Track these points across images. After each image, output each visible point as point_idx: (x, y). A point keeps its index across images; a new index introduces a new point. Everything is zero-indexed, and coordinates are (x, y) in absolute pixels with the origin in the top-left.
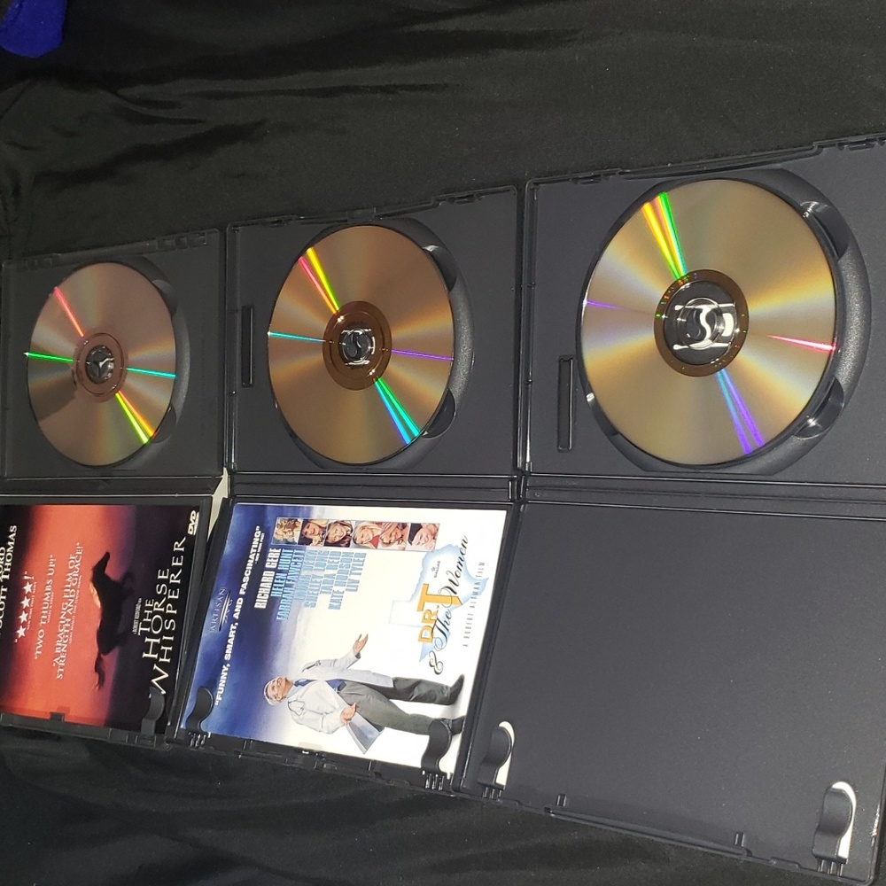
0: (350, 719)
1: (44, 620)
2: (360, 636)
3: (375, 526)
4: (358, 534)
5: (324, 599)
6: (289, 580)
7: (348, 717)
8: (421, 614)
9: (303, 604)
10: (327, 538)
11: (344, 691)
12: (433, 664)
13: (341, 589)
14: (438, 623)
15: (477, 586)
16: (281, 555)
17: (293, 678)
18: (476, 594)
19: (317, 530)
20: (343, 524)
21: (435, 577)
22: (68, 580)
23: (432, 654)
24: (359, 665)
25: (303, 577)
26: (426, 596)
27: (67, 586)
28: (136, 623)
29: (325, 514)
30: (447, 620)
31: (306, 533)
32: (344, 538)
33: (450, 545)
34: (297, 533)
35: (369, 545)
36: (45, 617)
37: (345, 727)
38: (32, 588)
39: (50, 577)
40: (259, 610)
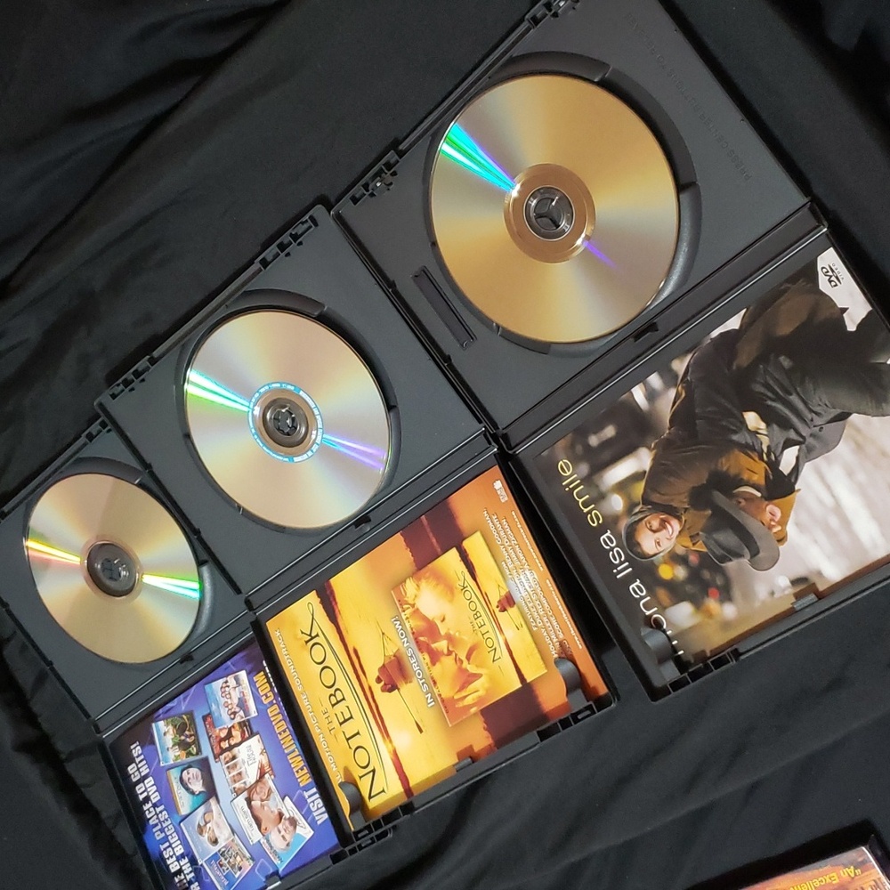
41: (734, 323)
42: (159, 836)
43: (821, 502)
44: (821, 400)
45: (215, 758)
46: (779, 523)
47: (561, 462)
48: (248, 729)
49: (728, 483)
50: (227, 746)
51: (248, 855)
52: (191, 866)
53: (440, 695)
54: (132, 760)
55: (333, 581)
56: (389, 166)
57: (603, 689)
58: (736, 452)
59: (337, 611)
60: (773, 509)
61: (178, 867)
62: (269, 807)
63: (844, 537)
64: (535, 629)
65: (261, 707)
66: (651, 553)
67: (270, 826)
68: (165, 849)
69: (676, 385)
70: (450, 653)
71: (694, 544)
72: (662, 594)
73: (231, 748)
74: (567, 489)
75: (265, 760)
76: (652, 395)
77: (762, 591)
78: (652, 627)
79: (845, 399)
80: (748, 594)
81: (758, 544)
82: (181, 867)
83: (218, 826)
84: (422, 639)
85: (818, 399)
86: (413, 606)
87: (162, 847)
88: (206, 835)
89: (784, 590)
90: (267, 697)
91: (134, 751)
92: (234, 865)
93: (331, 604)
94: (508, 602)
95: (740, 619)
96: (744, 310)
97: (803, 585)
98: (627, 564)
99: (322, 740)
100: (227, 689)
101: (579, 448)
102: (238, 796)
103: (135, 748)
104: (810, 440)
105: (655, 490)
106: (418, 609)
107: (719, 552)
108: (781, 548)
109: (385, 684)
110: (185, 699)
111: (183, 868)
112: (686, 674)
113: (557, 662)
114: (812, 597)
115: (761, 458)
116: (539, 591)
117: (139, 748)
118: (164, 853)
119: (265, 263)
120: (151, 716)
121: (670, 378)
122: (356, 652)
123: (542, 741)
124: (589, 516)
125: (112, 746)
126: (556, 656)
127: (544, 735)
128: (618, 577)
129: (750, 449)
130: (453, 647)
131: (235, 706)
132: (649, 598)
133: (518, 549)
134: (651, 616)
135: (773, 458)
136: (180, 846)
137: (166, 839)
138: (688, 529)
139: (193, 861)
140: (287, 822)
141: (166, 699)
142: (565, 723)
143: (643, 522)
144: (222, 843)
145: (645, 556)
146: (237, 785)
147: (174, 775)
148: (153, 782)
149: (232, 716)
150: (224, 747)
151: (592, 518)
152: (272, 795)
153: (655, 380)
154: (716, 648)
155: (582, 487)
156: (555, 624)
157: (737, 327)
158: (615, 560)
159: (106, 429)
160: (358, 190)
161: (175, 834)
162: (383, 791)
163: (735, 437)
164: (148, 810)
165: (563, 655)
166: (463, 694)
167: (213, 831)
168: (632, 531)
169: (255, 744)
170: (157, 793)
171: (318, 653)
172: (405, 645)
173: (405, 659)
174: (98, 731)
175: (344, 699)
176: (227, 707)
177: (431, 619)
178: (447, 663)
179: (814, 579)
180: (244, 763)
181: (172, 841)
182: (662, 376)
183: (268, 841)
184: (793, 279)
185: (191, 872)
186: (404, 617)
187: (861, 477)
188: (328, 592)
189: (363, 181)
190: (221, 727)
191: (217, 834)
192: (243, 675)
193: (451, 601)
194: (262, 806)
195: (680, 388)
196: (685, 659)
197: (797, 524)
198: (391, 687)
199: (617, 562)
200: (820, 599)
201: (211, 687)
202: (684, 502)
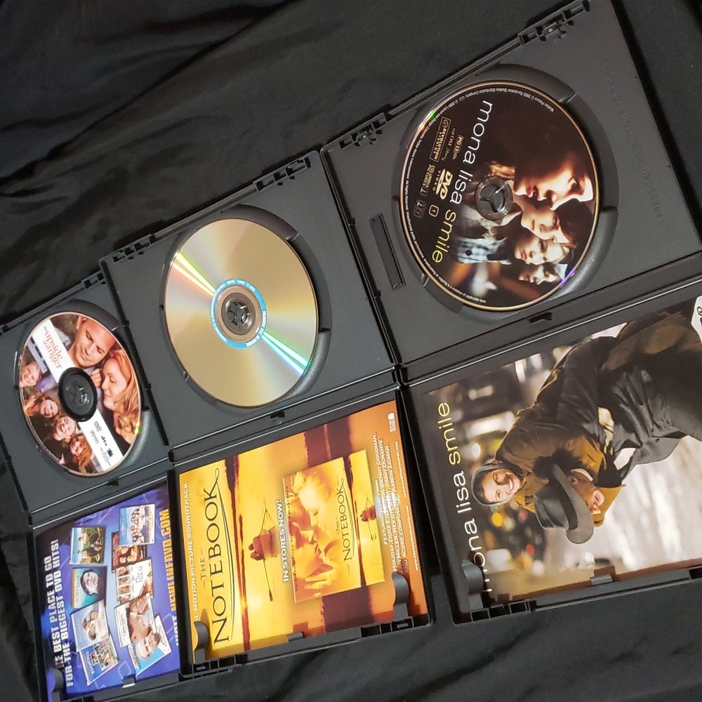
41: (614, 332)
42: (53, 619)
43: (640, 502)
44: (665, 417)
45: (112, 569)
46: (600, 508)
47: (442, 404)
48: (144, 553)
49: (568, 462)
50: (124, 562)
51: (116, 655)
52: (71, 651)
53: (295, 574)
54: (49, 554)
55: (241, 456)
56: (377, 124)
57: (424, 610)
58: (584, 438)
59: (236, 481)
60: (598, 495)
61: (60, 650)
62: (142, 621)
63: (650, 537)
64: (386, 543)
65: (158, 537)
66: (491, 500)
67: (139, 636)
68: (54, 632)
69: (551, 369)
70: (313, 542)
71: (527, 504)
72: (489, 537)
73: (127, 564)
74: (440, 428)
75: (149, 581)
76: (530, 371)
77: (569, 560)
78: (473, 562)
79: (684, 421)
80: (558, 559)
81: (578, 520)
82: (63, 649)
83: (99, 625)
84: (295, 524)
85: (662, 414)
86: (296, 495)
87: (53, 630)
88: (88, 630)
89: (588, 565)
90: (166, 531)
91: (52, 546)
92: (103, 660)
93: (234, 474)
94: (371, 514)
95: (545, 578)
96: (625, 324)
97: (605, 566)
98: (469, 503)
99: (193, 582)
100: (137, 516)
101: (460, 398)
102: (121, 604)
103: (54, 544)
104: (646, 447)
105: (509, 450)
106: (299, 499)
107: (545, 517)
108: (596, 528)
109: (255, 552)
110: (102, 515)
111: (64, 651)
112: (488, 609)
113: (395, 575)
114: (608, 578)
115: (602, 450)
116: (398, 512)
117: (57, 544)
118: (53, 634)
119: (260, 186)
120: (73, 522)
121: (549, 361)
122: (241, 519)
123: (363, 637)
124: (451, 455)
125: (38, 537)
126: (395, 570)
127: (366, 632)
128: (459, 512)
129: (595, 439)
130: (318, 538)
131: (139, 531)
132: (477, 537)
133: (391, 473)
134: (474, 552)
135: (612, 453)
136: (67, 633)
137: (57, 624)
138: (527, 490)
139: (73, 648)
140: (153, 637)
141: (88, 511)
142: (386, 628)
143: (492, 473)
144: (99, 639)
145: (484, 501)
146: (123, 596)
147: (77, 574)
148: (60, 575)
149: (135, 539)
150: (122, 563)
151: (452, 457)
152: (147, 611)
153: (536, 360)
154: (519, 596)
155: (452, 429)
156: (402, 543)
157: (615, 336)
158: (461, 497)
159: (102, 281)
160: (347, 137)
161: (65, 622)
162: (228, 639)
163: (586, 426)
164: (51, 596)
165: (401, 572)
166: (314, 579)
167: (95, 627)
168: (481, 477)
169: (146, 566)
170: (61, 585)
171: (211, 511)
172: (280, 525)
173: (277, 537)
174: (31, 523)
175: (220, 554)
176: (133, 530)
177: (306, 510)
178: (309, 550)
179: (615, 563)
180: (133, 579)
181: (61, 627)
182: (543, 358)
183: (134, 648)
184: (672, 310)
185: (69, 656)
186: (286, 502)
187: (678, 490)
188: (234, 464)
189: (353, 131)
190: (124, 546)
191: (97, 631)
192: (152, 507)
193: (327, 500)
194: (138, 618)
195: (554, 372)
196: (491, 597)
197: (615, 513)
198: (259, 556)
199: (461, 500)
200: (614, 581)
201: (125, 512)
202: (528, 467)
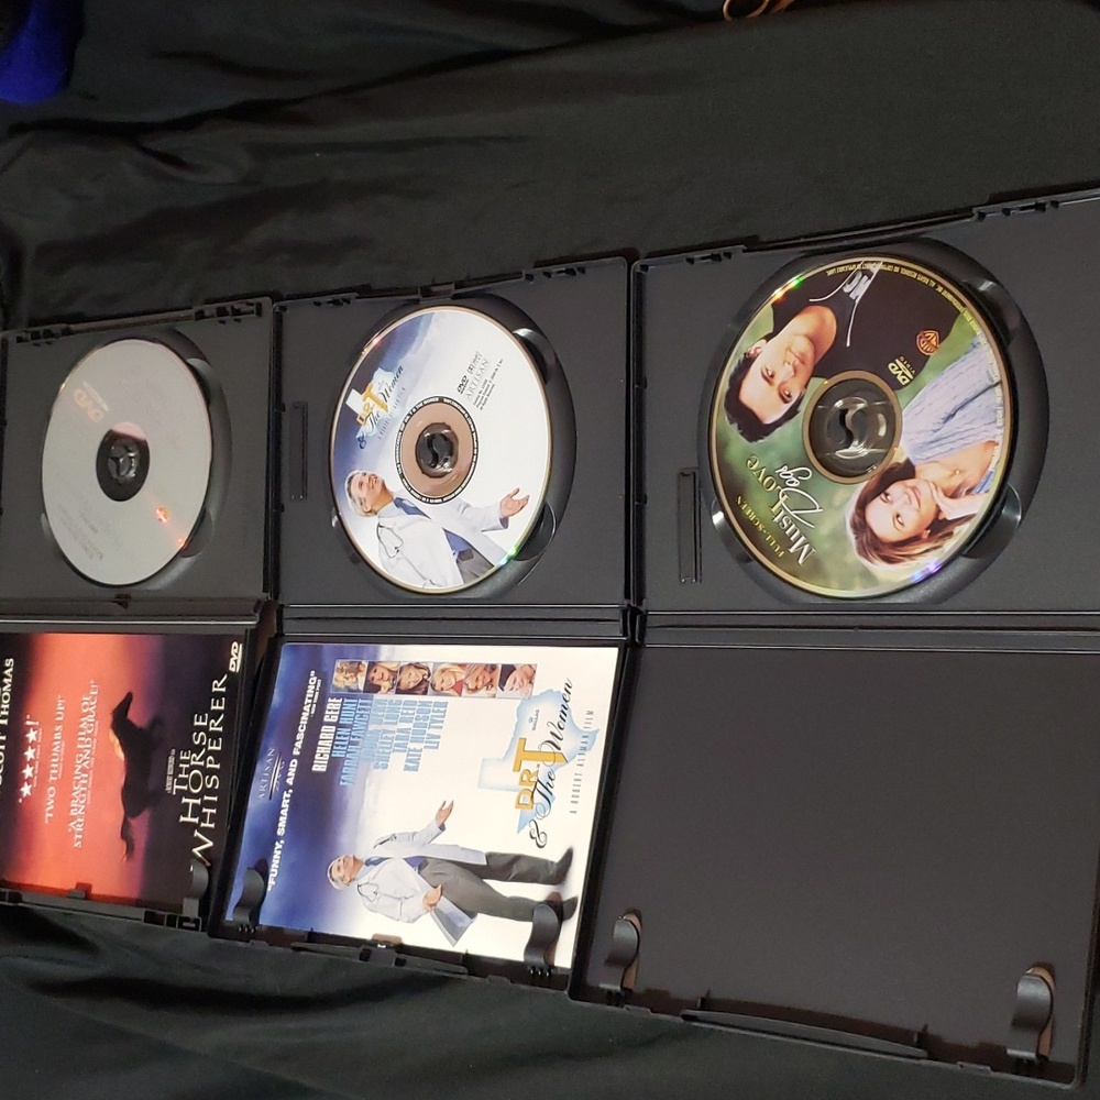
0: (435, 905)
1: (54, 775)
2: (444, 803)
3: (458, 669)
4: (437, 679)
5: (398, 760)
6: (354, 737)
7: (432, 902)
8: (518, 775)
9: (372, 764)
10: (399, 684)
11: (426, 870)
12: (535, 835)
13: (418, 746)
14: (539, 785)
15: (585, 740)
16: (342, 706)
17: (363, 855)
18: (585, 749)
19: (387, 675)
20: (417, 666)
21: (534, 729)
22: (82, 726)
23: (533, 823)
24: (443, 839)
25: (372, 732)
26: (522, 753)
27: (81, 733)
28: (169, 779)
29: (394, 655)
30: (550, 782)
31: (373, 679)
32: (420, 684)
33: (551, 691)
34: (362, 679)
35: (451, 692)
36: (55, 771)
37: (429, 914)
38: (37, 736)
39: (59, 723)
40: (318, 774)
